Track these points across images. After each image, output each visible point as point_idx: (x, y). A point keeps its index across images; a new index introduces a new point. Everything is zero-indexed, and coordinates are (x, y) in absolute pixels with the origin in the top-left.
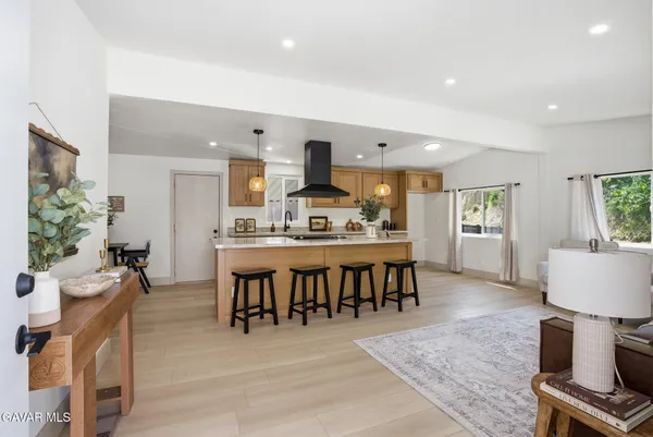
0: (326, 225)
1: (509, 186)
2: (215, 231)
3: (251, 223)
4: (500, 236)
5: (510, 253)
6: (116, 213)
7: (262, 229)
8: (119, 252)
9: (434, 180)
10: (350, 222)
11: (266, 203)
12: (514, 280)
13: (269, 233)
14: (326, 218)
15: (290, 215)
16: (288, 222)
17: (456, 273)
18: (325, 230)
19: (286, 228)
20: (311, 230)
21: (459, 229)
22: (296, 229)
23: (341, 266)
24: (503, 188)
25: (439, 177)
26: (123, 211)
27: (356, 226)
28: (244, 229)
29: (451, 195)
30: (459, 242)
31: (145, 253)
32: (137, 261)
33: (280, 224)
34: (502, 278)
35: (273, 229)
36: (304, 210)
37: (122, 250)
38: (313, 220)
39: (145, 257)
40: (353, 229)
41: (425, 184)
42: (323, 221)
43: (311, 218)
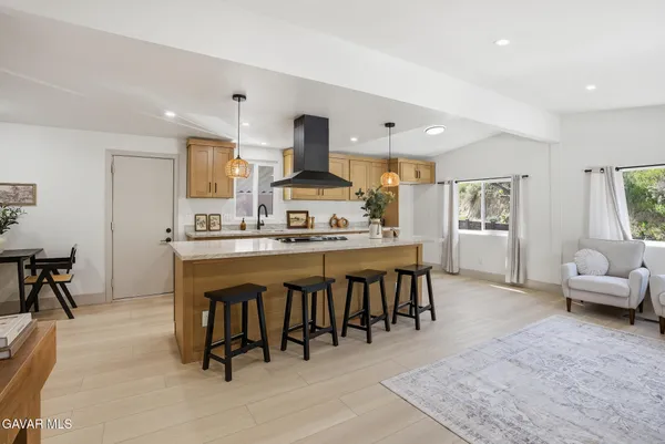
0: (307, 221)
1: (517, 179)
2: (168, 231)
3: (215, 220)
4: (504, 234)
5: (517, 253)
6: (23, 208)
7: (231, 227)
8: (27, 262)
9: (427, 170)
10: (334, 217)
11: (235, 195)
12: (521, 281)
13: (239, 232)
14: (307, 213)
15: (264, 208)
16: (263, 217)
17: (453, 274)
18: (305, 227)
19: (259, 225)
20: (289, 227)
21: (456, 224)
22: (271, 226)
23: (347, 277)
24: (509, 180)
25: (431, 167)
26: (34, 204)
27: (341, 223)
28: (207, 227)
29: (447, 187)
30: (455, 240)
31: (67, 263)
32: (56, 273)
33: (252, 220)
34: (508, 281)
35: (243, 227)
36: (281, 202)
37: (33, 259)
38: (292, 216)
39: (69, 267)
40: (338, 225)
41: (418, 175)
42: (303, 216)
43: (289, 212)
